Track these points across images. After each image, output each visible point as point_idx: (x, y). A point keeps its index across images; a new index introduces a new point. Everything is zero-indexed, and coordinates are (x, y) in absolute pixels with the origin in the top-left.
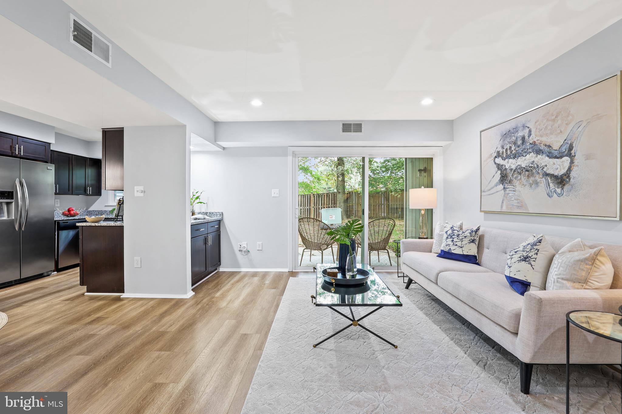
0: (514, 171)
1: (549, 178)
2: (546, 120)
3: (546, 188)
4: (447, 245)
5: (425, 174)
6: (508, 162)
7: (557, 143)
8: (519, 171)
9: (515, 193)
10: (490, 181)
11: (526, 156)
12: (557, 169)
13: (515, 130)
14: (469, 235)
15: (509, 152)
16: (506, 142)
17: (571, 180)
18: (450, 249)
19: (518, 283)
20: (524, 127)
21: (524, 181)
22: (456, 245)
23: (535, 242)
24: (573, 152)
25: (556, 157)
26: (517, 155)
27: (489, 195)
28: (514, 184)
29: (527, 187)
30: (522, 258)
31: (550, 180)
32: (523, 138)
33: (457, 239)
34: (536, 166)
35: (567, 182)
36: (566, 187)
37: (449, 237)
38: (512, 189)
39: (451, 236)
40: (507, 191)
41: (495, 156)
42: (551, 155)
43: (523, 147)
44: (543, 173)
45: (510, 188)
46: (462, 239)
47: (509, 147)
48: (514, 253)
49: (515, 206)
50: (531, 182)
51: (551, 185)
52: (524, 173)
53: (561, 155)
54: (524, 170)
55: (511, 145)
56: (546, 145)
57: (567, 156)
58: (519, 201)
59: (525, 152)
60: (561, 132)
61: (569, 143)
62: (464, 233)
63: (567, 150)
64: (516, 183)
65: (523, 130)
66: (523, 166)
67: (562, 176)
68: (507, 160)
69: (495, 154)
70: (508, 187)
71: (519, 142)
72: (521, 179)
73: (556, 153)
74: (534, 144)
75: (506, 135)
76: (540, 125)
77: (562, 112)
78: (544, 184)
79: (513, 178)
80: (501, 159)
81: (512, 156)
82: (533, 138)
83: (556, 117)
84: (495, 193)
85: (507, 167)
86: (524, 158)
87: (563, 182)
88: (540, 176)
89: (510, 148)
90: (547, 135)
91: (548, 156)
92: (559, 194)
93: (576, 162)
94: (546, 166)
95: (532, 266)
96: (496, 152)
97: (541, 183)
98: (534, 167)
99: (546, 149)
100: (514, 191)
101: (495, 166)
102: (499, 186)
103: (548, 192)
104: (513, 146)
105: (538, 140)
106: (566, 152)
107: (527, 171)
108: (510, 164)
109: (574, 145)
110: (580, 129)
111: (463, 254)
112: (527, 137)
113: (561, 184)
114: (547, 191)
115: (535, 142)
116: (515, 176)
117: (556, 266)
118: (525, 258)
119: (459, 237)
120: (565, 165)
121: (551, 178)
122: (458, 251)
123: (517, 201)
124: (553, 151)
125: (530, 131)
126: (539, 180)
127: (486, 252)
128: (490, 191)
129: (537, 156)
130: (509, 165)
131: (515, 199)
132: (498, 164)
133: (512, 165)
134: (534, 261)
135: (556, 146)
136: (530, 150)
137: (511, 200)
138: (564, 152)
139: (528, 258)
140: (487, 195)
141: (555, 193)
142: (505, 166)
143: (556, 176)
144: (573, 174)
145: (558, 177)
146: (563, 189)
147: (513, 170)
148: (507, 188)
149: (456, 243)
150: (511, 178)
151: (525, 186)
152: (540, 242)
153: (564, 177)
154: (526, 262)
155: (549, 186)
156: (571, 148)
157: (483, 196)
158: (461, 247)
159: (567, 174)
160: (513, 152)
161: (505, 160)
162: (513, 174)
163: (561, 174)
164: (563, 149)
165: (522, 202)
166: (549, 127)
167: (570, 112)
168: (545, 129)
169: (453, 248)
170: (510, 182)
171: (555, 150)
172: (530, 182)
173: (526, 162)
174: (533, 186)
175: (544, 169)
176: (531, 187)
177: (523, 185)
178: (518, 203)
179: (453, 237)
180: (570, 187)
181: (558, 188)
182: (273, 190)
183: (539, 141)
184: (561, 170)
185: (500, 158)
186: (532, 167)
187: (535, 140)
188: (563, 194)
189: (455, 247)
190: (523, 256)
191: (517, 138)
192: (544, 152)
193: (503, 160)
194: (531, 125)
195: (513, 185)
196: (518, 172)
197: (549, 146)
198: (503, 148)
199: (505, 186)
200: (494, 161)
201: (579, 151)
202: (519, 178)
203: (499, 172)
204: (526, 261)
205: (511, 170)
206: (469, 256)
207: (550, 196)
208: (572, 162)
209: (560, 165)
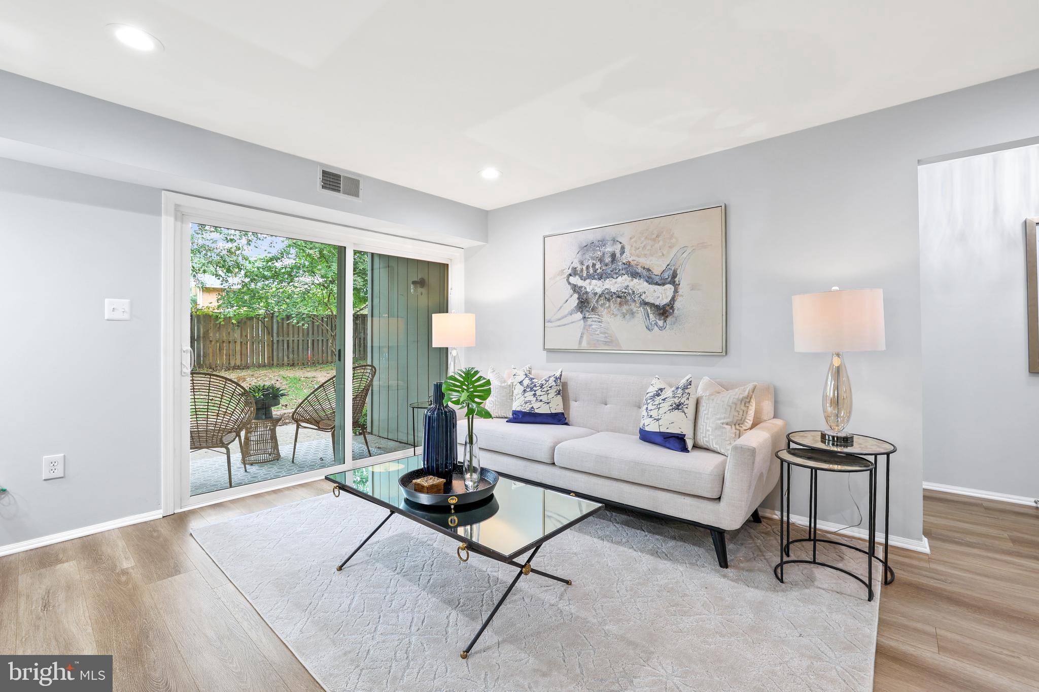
0: (600, 296)
1: (648, 308)
2: (644, 238)
3: (645, 319)
4: (526, 403)
5: (424, 290)
6: (590, 284)
7: (658, 267)
8: (607, 296)
9: (601, 324)
10: (561, 307)
11: (617, 278)
12: (659, 297)
13: (601, 243)
14: (554, 384)
15: (591, 271)
16: (587, 257)
17: (675, 311)
18: (532, 408)
19: (674, 438)
20: (614, 241)
21: (614, 310)
22: (541, 401)
23: (686, 385)
24: (677, 279)
25: (657, 284)
26: (604, 276)
27: (559, 326)
28: (599, 313)
29: (619, 318)
30: (674, 405)
31: (649, 310)
32: (613, 256)
33: (541, 391)
34: (631, 292)
35: (671, 314)
36: (669, 320)
37: (528, 390)
38: (597, 319)
39: (531, 388)
40: (589, 322)
41: (568, 273)
42: (650, 281)
43: (614, 266)
44: (641, 301)
45: (594, 318)
46: (548, 391)
47: (591, 264)
48: (661, 401)
49: (601, 341)
50: (625, 311)
51: (651, 316)
52: (614, 299)
53: (662, 281)
54: (614, 296)
55: (594, 262)
56: (644, 268)
57: (670, 283)
58: (607, 335)
59: (616, 273)
60: (663, 255)
61: (673, 269)
62: (547, 381)
63: (670, 277)
64: (603, 311)
65: (613, 245)
66: (613, 290)
67: (664, 306)
68: (588, 281)
69: (570, 271)
70: (589, 316)
71: (608, 259)
72: (609, 306)
73: (657, 279)
74: (628, 264)
75: (586, 248)
76: (636, 242)
77: (664, 233)
78: (642, 315)
79: (597, 304)
80: (579, 279)
81: (596, 277)
82: (627, 257)
83: (657, 237)
84: (568, 324)
85: (588, 290)
86: (614, 281)
87: (666, 313)
88: (637, 305)
89: (594, 265)
90: (645, 255)
91: (647, 282)
92: (661, 327)
93: (681, 290)
94: (645, 293)
95: (685, 414)
96: (571, 268)
97: (638, 313)
98: (629, 294)
99: (645, 273)
100: (599, 322)
101: (569, 287)
102: (575, 314)
103: (647, 325)
104: (599, 263)
105: (633, 260)
106: (669, 279)
107: (619, 297)
108: (594, 286)
109: (678, 272)
110: (685, 255)
111: (552, 413)
112: (618, 255)
113: (663, 315)
114: (646, 323)
115: (630, 262)
116: (600, 303)
117: (705, 408)
118: (678, 406)
119: (543, 388)
120: (668, 294)
121: (651, 308)
122: (543, 409)
123: (604, 336)
124: (653, 276)
125: (623, 248)
126: (635, 309)
127: (573, 405)
128: (560, 321)
129: (632, 280)
130: (591, 287)
131: (601, 333)
132: (573, 284)
133: (596, 288)
134: (687, 408)
135: (657, 271)
136: (624, 272)
137: (595, 334)
138: (667, 279)
139: (680, 405)
140: (556, 327)
141: (655, 326)
142: (585, 288)
143: (657, 306)
144: (677, 305)
145: (659, 307)
146: (665, 321)
147: (598, 295)
148: (589, 318)
149: (541, 398)
150: (594, 305)
151: (616, 315)
152: (691, 385)
153: (667, 308)
154: (679, 411)
155: (649, 317)
156: (674, 275)
157: (548, 327)
158: (548, 403)
159: (671, 304)
160: (599, 271)
161: (585, 280)
162: (598, 299)
163: (664, 304)
164: (666, 275)
165: (611, 337)
166: (649, 247)
167: (673, 234)
168: (643, 248)
169: (536, 405)
170: (594, 309)
171: (656, 275)
172: (623, 311)
173: (617, 286)
174: (626, 316)
175: (641, 297)
176: (624, 317)
177: (613, 314)
178: (606, 337)
179: (535, 388)
180: (673, 319)
181: (660, 320)
182: (107, 300)
183: (635, 262)
184: (663, 299)
185: (577, 277)
186: (625, 292)
187: (630, 260)
188: (666, 327)
189: (539, 404)
190: (675, 403)
191: (604, 254)
192: (642, 276)
193: (582, 279)
194: (624, 240)
195: (598, 315)
196: (606, 298)
197: (649, 270)
198: (582, 263)
199: (585, 314)
200: (568, 280)
201: (684, 279)
202: (607, 305)
203: (576, 296)
204: (679, 409)
205: (595, 294)
206: (557, 415)
207: (649, 330)
208: (676, 291)
209: (662, 294)
